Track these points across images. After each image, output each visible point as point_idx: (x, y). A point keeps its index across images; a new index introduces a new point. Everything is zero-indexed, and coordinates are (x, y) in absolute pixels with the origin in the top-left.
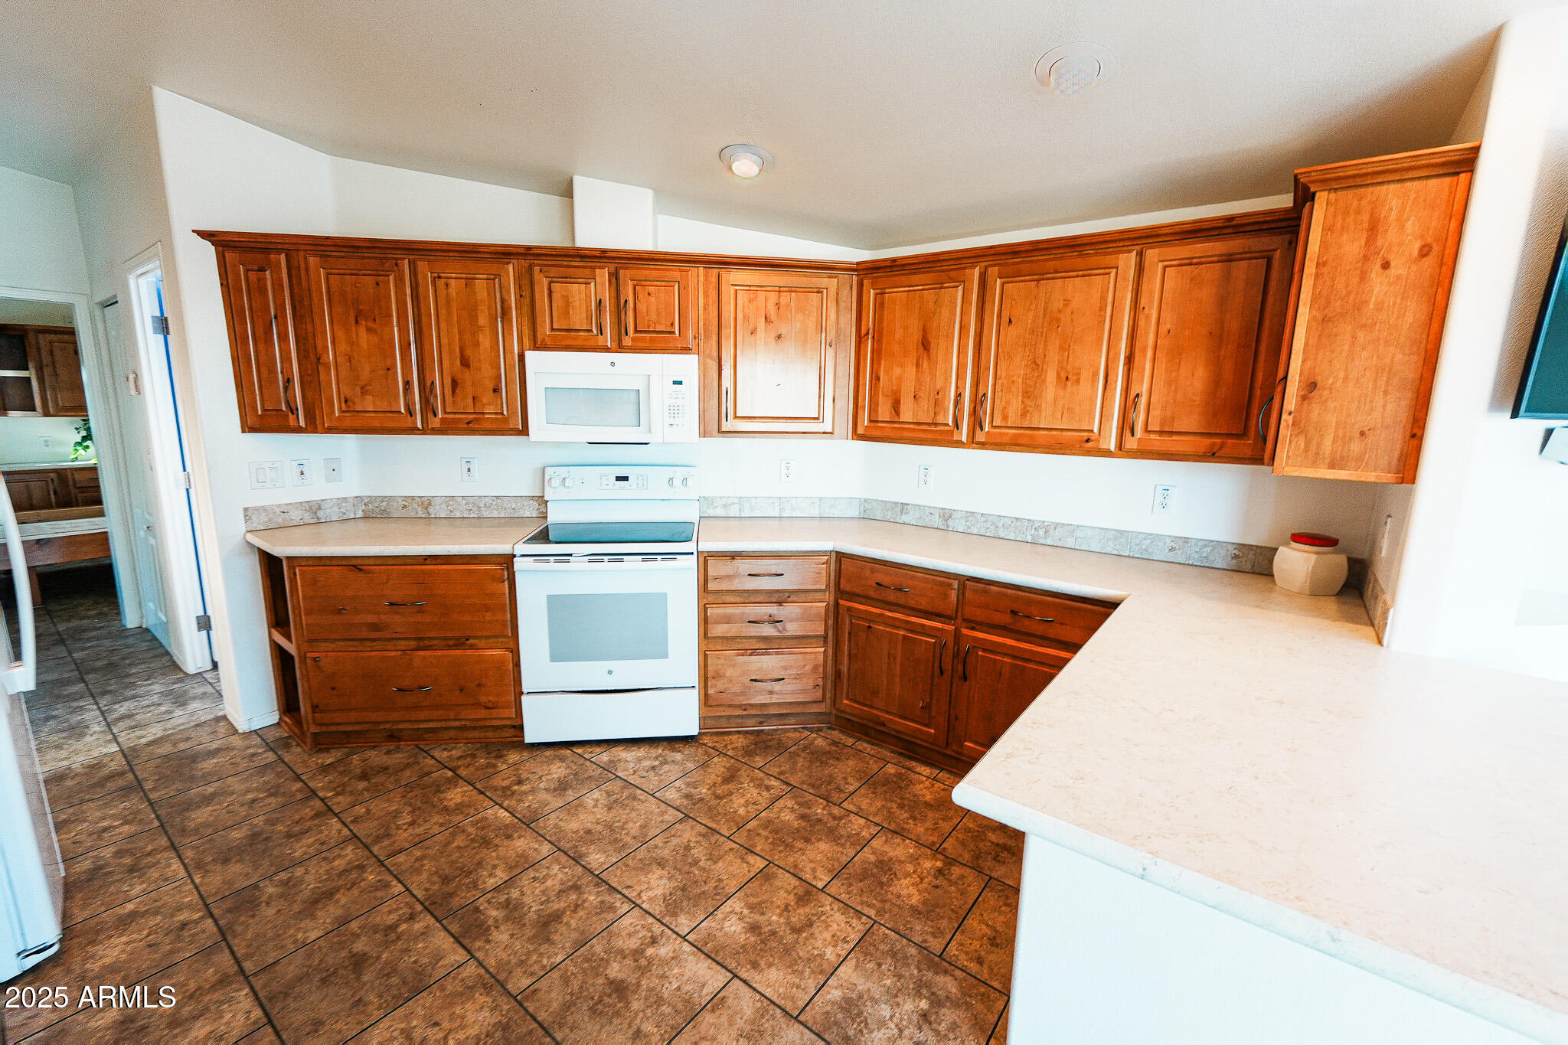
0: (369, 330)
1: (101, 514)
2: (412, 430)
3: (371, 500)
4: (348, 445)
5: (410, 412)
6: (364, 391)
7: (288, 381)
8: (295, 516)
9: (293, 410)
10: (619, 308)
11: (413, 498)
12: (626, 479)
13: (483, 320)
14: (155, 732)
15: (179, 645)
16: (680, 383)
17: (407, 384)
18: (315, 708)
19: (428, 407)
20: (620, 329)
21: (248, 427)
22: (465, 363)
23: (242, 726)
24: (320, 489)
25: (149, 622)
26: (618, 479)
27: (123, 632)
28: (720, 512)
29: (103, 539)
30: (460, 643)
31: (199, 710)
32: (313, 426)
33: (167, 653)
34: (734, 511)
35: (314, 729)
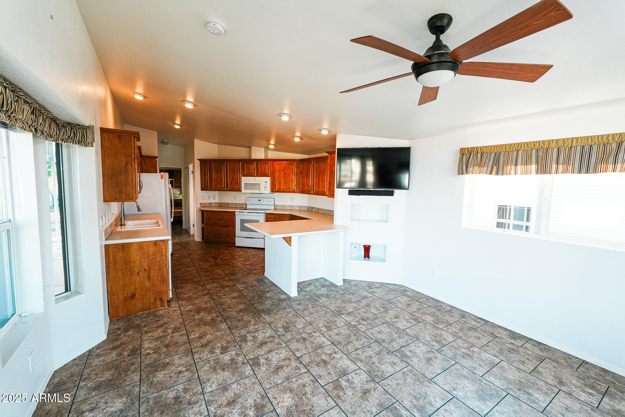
0: (219, 174)
1: (182, 209)
2: (225, 191)
3: (220, 203)
4: (217, 193)
5: (224, 187)
6: (218, 184)
7: (208, 182)
8: (207, 205)
9: (208, 187)
10: (258, 169)
11: (226, 203)
12: (260, 200)
13: (236, 172)
14: (185, 240)
15: (190, 231)
16: (266, 182)
17: (224, 183)
18: (206, 236)
19: (227, 187)
20: (258, 173)
21: (202, 190)
22: (233, 179)
23: (196, 240)
24: (212, 201)
25: (187, 228)
26: (259, 200)
27: (182, 229)
28: (279, 208)
29: (181, 212)
30: (227, 227)
31: (191, 239)
32: (210, 190)
33: (188, 232)
34: (282, 208)
35: (205, 240)
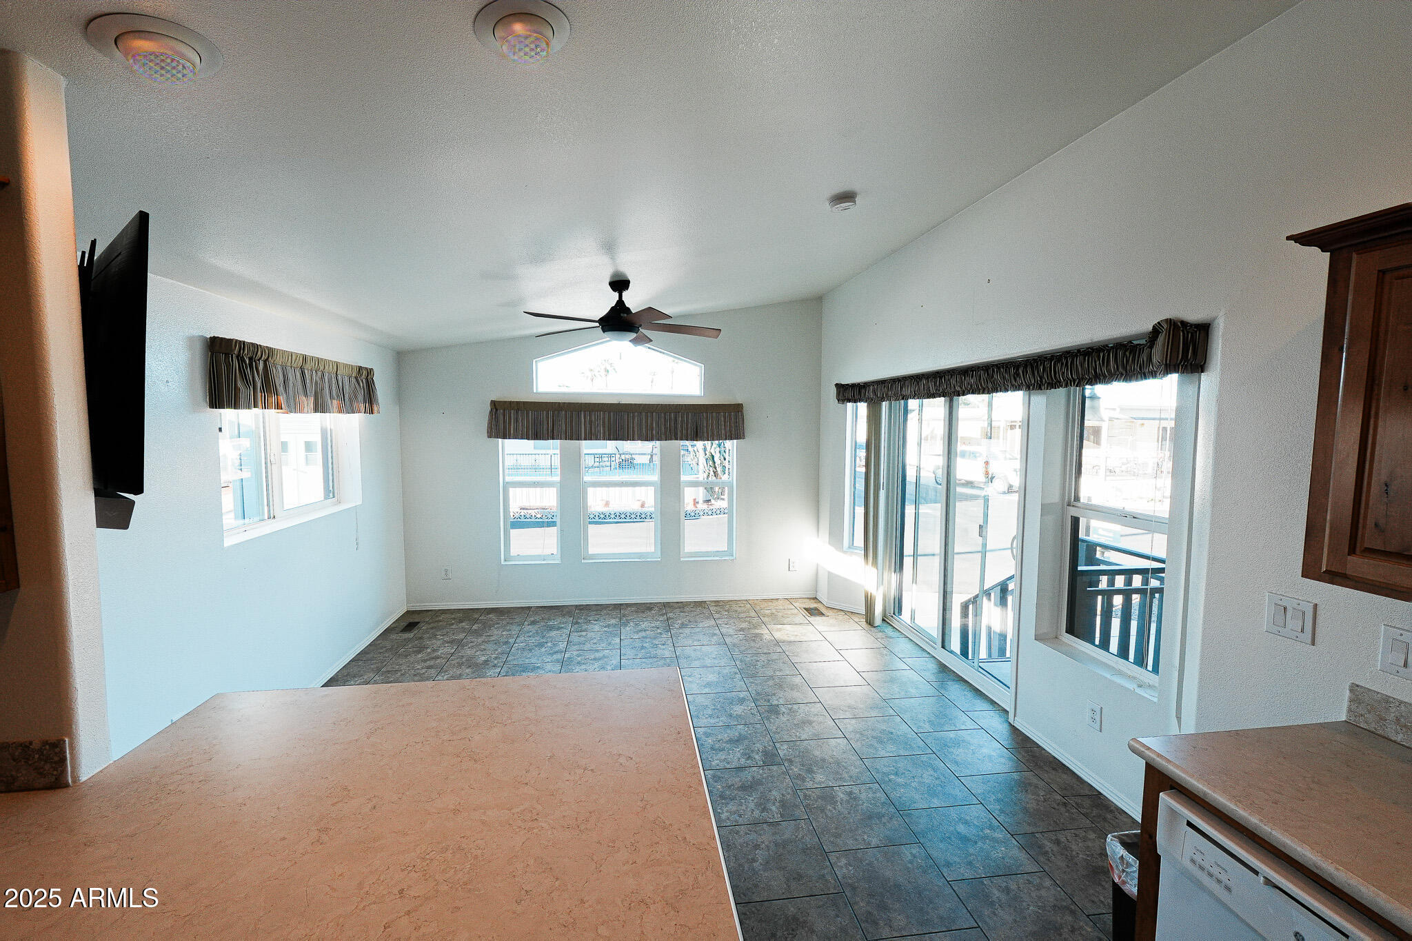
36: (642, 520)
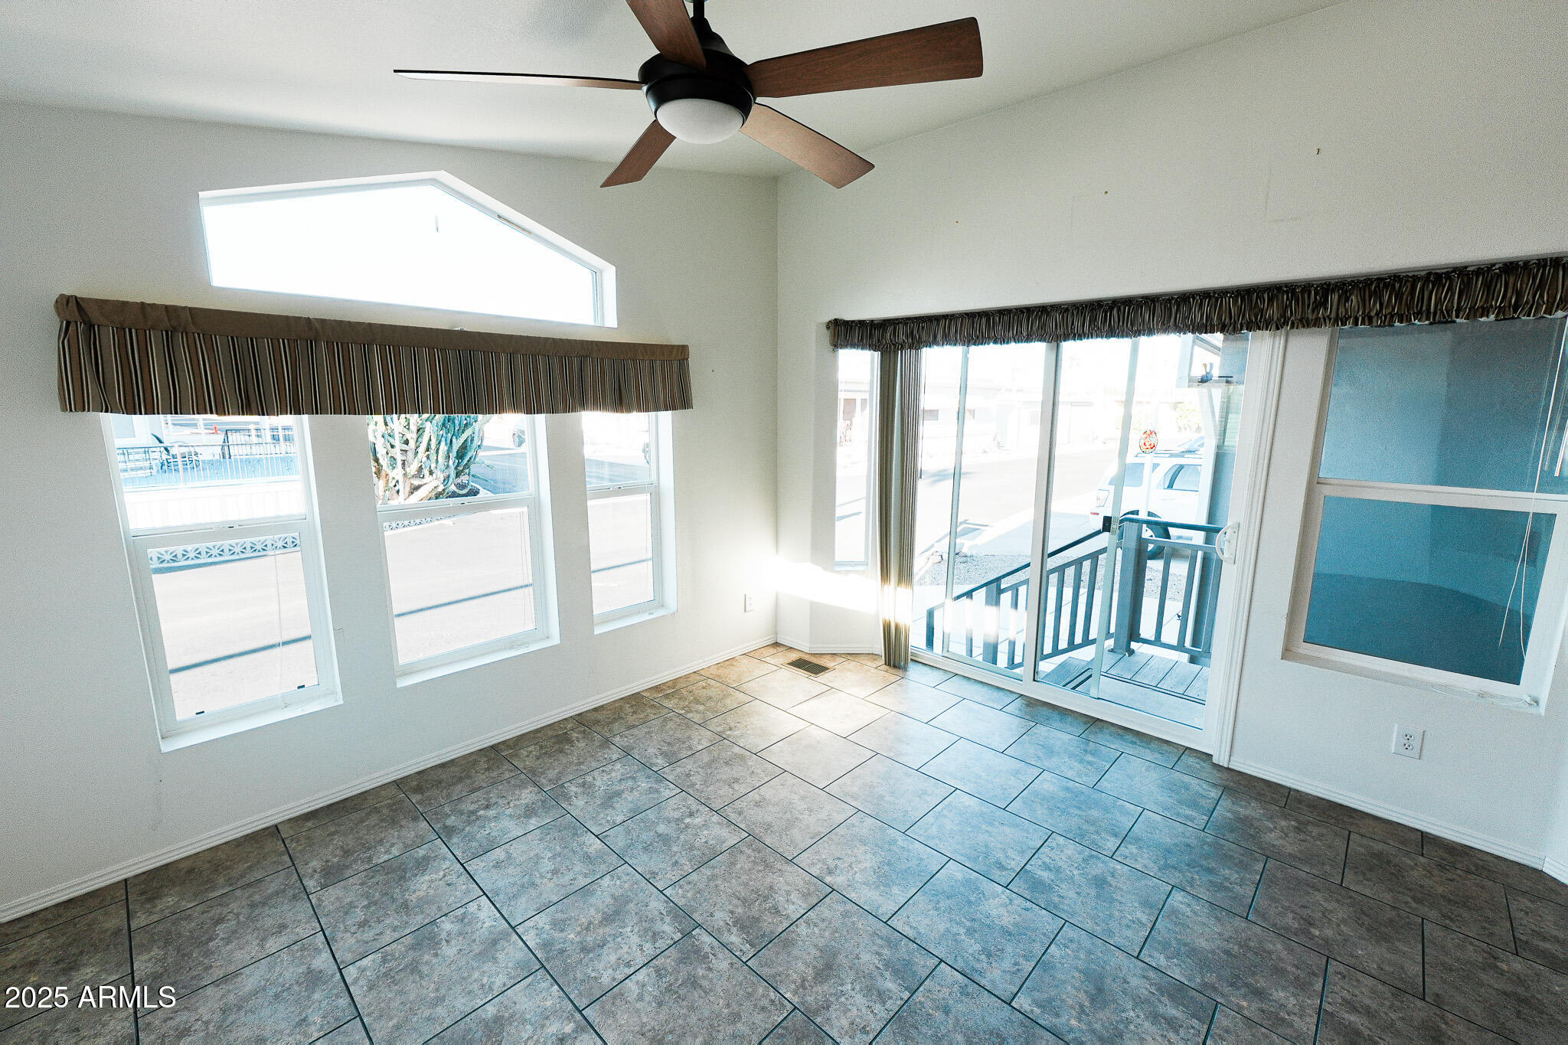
36: (254, 554)
